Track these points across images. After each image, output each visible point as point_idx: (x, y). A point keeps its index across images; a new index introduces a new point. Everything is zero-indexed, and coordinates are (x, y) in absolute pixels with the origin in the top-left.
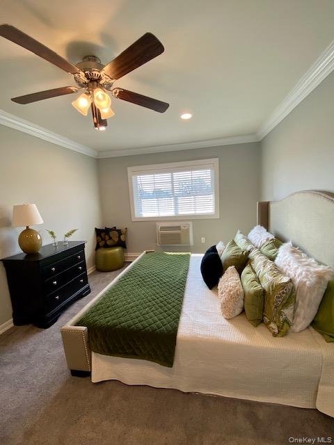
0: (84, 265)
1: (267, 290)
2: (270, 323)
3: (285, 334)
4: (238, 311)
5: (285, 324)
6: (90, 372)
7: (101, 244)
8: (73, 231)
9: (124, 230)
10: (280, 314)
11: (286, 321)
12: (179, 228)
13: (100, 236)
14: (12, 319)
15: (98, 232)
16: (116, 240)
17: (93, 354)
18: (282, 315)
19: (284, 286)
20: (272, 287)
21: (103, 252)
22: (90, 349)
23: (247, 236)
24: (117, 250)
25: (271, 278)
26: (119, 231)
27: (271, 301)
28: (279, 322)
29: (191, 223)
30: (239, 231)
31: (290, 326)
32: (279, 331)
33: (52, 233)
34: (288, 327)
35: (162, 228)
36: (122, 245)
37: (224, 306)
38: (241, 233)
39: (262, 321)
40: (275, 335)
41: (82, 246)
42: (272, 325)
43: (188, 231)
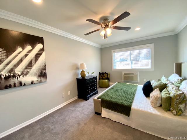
0: (96, 83)
1: (172, 97)
2: (173, 110)
3: (180, 115)
4: (158, 105)
5: (180, 111)
6: (101, 114)
7: (101, 78)
8: (94, 72)
9: (109, 74)
10: (178, 107)
11: (180, 110)
12: (133, 74)
13: (101, 75)
14: (77, 97)
15: (100, 74)
16: (106, 77)
17: (102, 108)
18: (179, 107)
19: (180, 95)
20: (175, 95)
21: (101, 81)
22: (102, 106)
23: (168, 78)
24: (106, 80)
25: (174, 92)
26: (107, 74)
27: (174, 101)
28: (177, 110)
29: (139, 72)
30: (164, 76)
31: (182, 112)
32: (177, 114)
33: (88, 72)
34: (181, 113)
35: (125, 74)
36: (108, 79)
37: (152, 102)
38: (165, 77)
39: (170, 110)
40: (174, 115)
41: (96, 77)
42: (174, 111)
43: (137, 75)
